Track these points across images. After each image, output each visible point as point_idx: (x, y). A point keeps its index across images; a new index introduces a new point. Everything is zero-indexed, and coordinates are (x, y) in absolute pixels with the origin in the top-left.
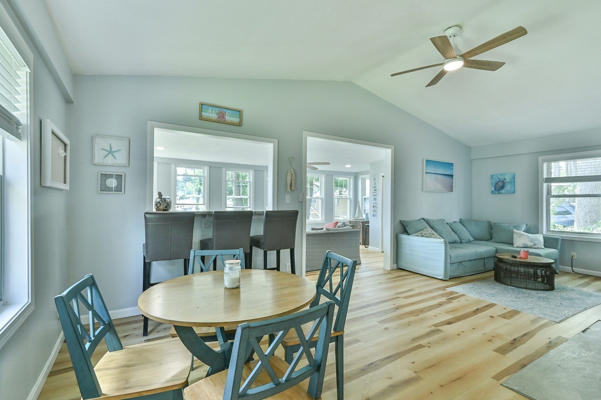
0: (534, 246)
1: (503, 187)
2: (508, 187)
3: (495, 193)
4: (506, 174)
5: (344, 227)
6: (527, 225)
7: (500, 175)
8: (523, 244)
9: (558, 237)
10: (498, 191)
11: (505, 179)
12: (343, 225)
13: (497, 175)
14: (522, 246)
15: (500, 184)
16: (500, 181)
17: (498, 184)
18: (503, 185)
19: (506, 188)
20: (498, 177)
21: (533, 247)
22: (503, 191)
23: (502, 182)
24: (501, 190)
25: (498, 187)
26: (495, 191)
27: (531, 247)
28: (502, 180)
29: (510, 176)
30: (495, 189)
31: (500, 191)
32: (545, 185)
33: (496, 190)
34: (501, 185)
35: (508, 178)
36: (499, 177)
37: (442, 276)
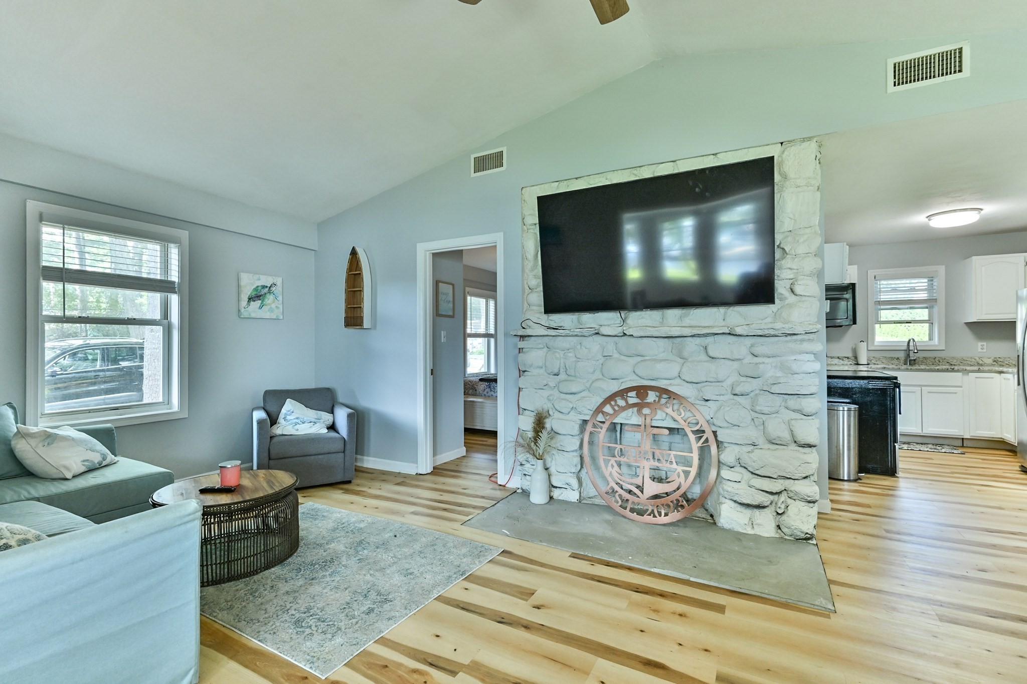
32: (49, 286)
37: (192, 672)
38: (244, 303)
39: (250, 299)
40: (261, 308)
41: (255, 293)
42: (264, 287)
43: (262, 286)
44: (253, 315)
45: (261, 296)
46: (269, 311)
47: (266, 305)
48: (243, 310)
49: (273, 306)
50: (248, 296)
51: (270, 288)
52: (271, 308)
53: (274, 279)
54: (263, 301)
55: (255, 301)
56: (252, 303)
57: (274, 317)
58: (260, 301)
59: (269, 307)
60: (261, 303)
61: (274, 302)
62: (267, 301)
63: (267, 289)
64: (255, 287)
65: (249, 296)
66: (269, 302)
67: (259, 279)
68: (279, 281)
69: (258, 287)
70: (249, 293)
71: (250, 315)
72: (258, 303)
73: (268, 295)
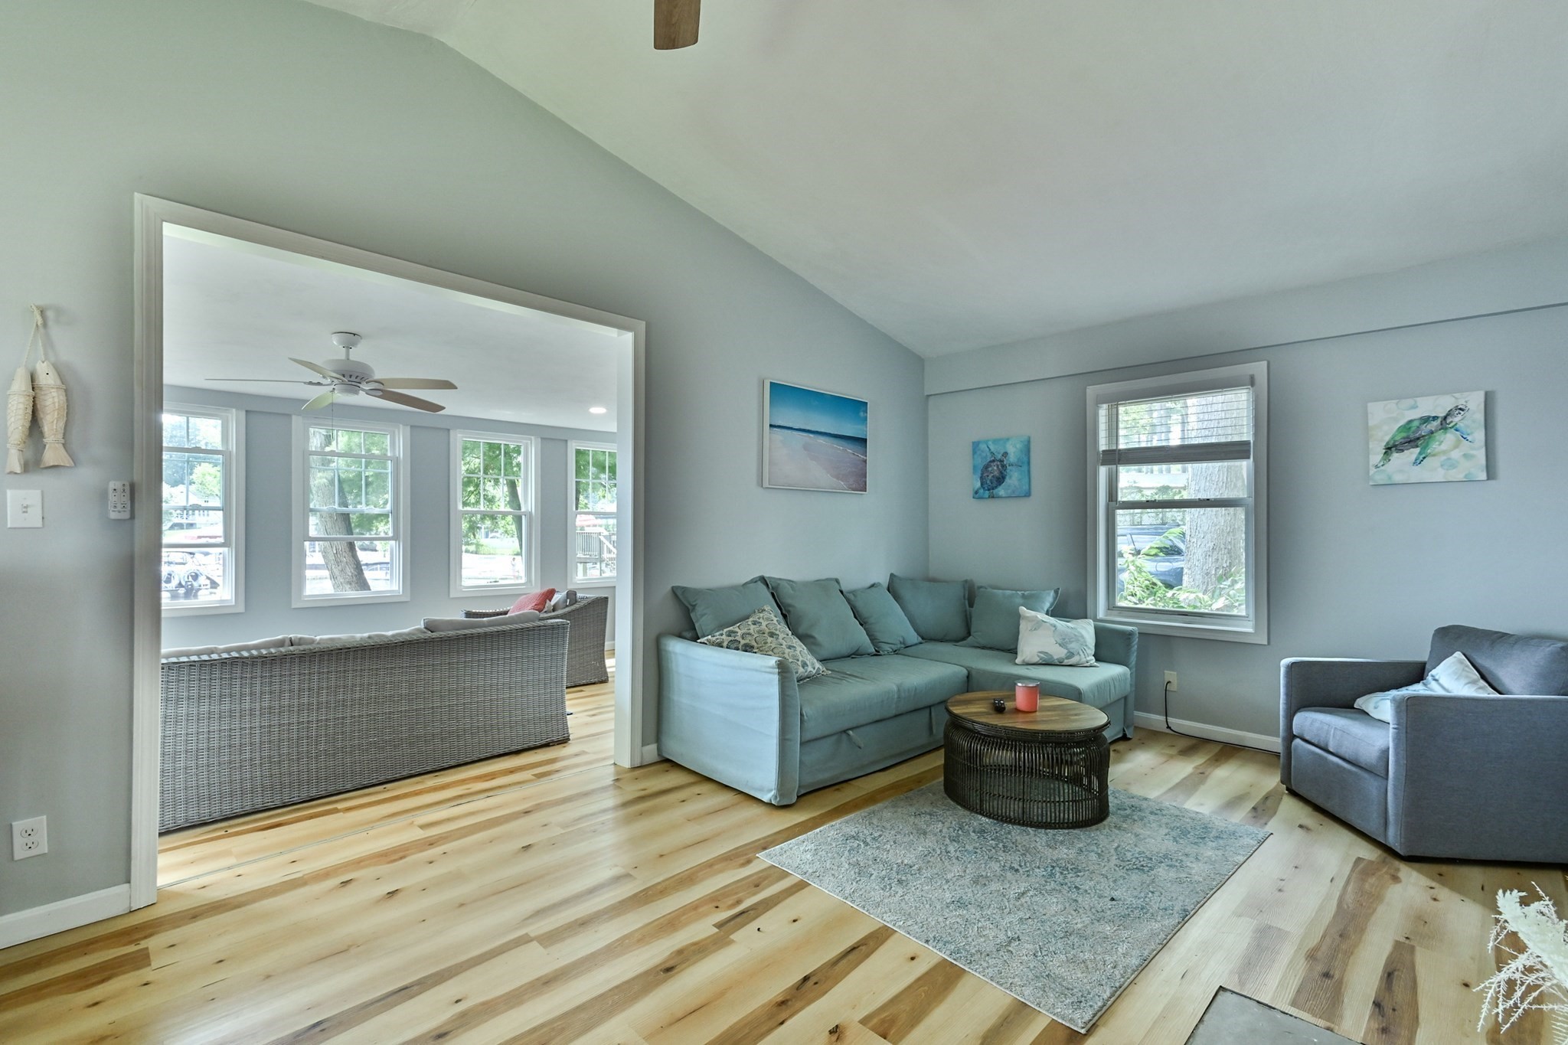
0: (1067, 658)
1: (1000, 479)
2: (1014, 479)
3: (981, 498)
4: (1008, 439)
5: (571, 605)
6: (1056, 592)
7: (995, 441)
8: (1040, 652)
9: (1130, 628)
10: (989, 490)
11: (1005, 454)
12: (568, 600)
13: (986, 442)
14: (1036, 659)
15: (995, 469)
16: (994, 461)
17: (990, 469)
18: (1001, 473)
19: (1007, 480)
20: (990, 450)
21: (1066, 662)
22: (1001, 491)
23: (999, 463)
24: (996, 487)
25: (990, 477)
26: (982, 491)
27: (1060, 664)
28: (999, 457)
29: (1018, 446)
30: (982, 485)
31: (995, 491)
32: (1103, 471)
33: (984, 488)
34: (996, 473)
35: (1013, 451)
36: (992, 448)
37: (773, 793)
38: (1377, 457)
39: (1389, 449)
40: (1418, 462)
41: (1404, 435)
42: (1426, 420)
43: (1421, 418)
44: (1398, 478)
45: (1418, 439)
46: (1442, 466)
47: (1434, 455)
48: (1372, 471)
49: (1456, 454)
50: (1385, 444)
51: (1445, 418)
52: (1449, 459)
53: (1456, 398)
54: (1424, 448)
55: (1403, 451)
56: (1395, 456)
57: (1461, 477)
58: (1418, 450)
59: (1443, 458)
60: (1420, 453)
61: (1456, 447)
62: (1434, 446)
63: (1436, 423)
64: (1402, 422)
65: (1388, 443)
66: (1443, 447)
67: (1415, 407)
68: (1475, 402)
69: (1411, 421)
70: (1387, 438)
71: (1390, 478)
72: (1413, 453)
73: (1439, 435)
